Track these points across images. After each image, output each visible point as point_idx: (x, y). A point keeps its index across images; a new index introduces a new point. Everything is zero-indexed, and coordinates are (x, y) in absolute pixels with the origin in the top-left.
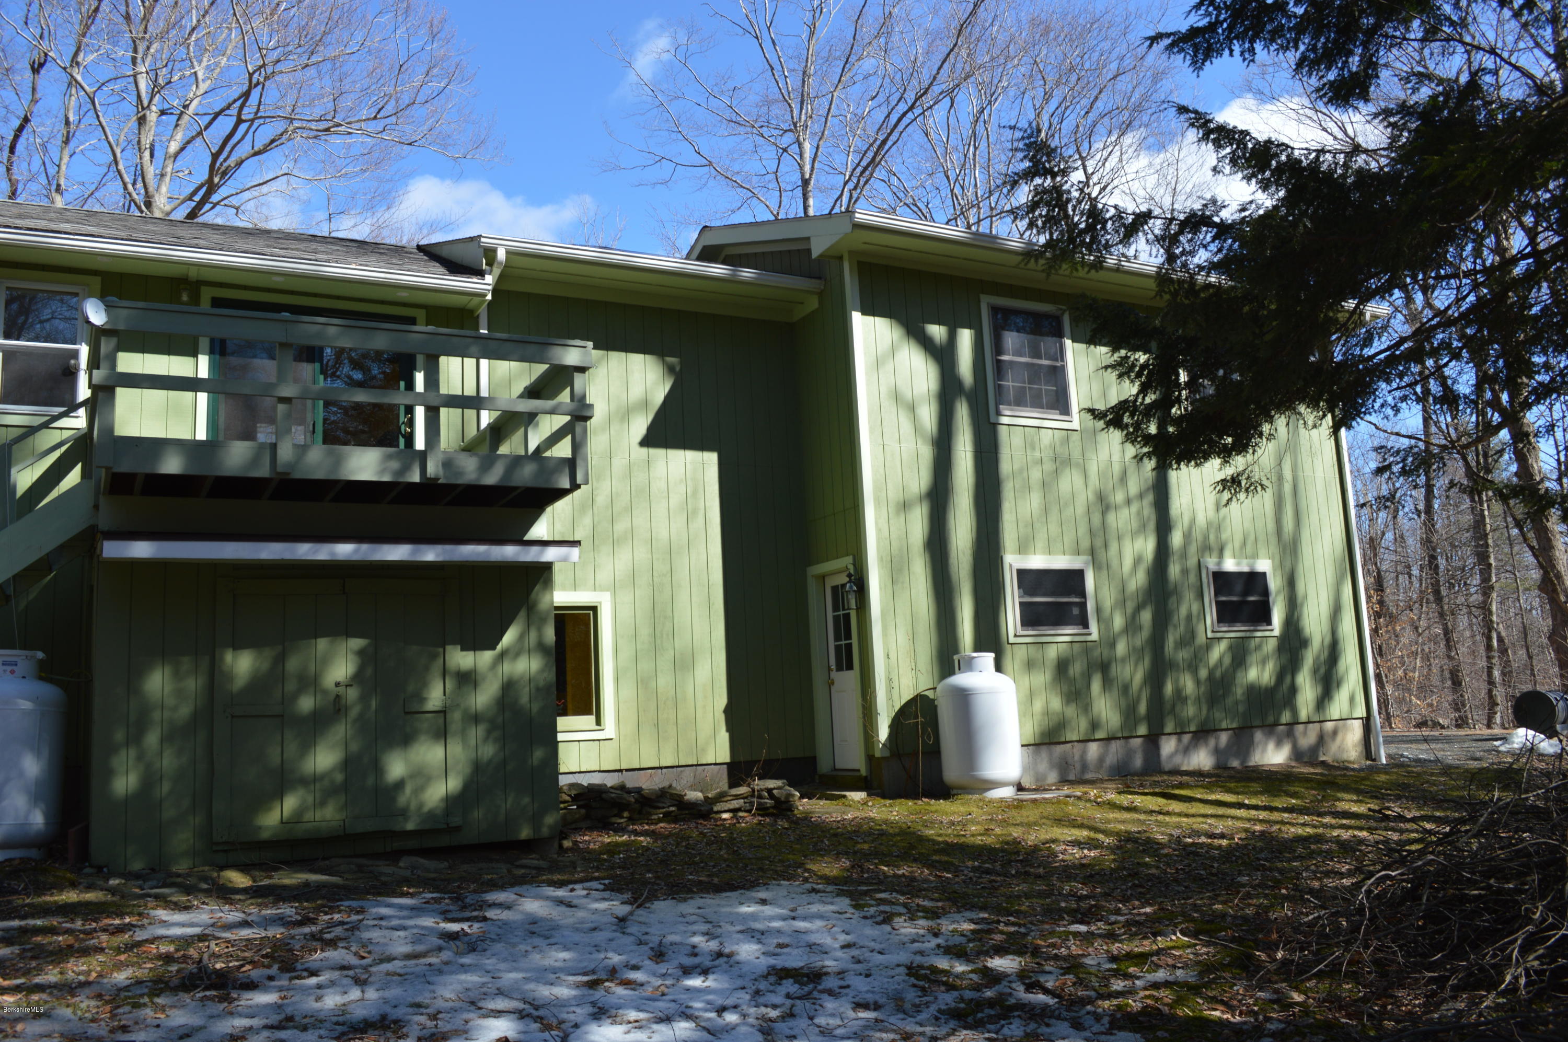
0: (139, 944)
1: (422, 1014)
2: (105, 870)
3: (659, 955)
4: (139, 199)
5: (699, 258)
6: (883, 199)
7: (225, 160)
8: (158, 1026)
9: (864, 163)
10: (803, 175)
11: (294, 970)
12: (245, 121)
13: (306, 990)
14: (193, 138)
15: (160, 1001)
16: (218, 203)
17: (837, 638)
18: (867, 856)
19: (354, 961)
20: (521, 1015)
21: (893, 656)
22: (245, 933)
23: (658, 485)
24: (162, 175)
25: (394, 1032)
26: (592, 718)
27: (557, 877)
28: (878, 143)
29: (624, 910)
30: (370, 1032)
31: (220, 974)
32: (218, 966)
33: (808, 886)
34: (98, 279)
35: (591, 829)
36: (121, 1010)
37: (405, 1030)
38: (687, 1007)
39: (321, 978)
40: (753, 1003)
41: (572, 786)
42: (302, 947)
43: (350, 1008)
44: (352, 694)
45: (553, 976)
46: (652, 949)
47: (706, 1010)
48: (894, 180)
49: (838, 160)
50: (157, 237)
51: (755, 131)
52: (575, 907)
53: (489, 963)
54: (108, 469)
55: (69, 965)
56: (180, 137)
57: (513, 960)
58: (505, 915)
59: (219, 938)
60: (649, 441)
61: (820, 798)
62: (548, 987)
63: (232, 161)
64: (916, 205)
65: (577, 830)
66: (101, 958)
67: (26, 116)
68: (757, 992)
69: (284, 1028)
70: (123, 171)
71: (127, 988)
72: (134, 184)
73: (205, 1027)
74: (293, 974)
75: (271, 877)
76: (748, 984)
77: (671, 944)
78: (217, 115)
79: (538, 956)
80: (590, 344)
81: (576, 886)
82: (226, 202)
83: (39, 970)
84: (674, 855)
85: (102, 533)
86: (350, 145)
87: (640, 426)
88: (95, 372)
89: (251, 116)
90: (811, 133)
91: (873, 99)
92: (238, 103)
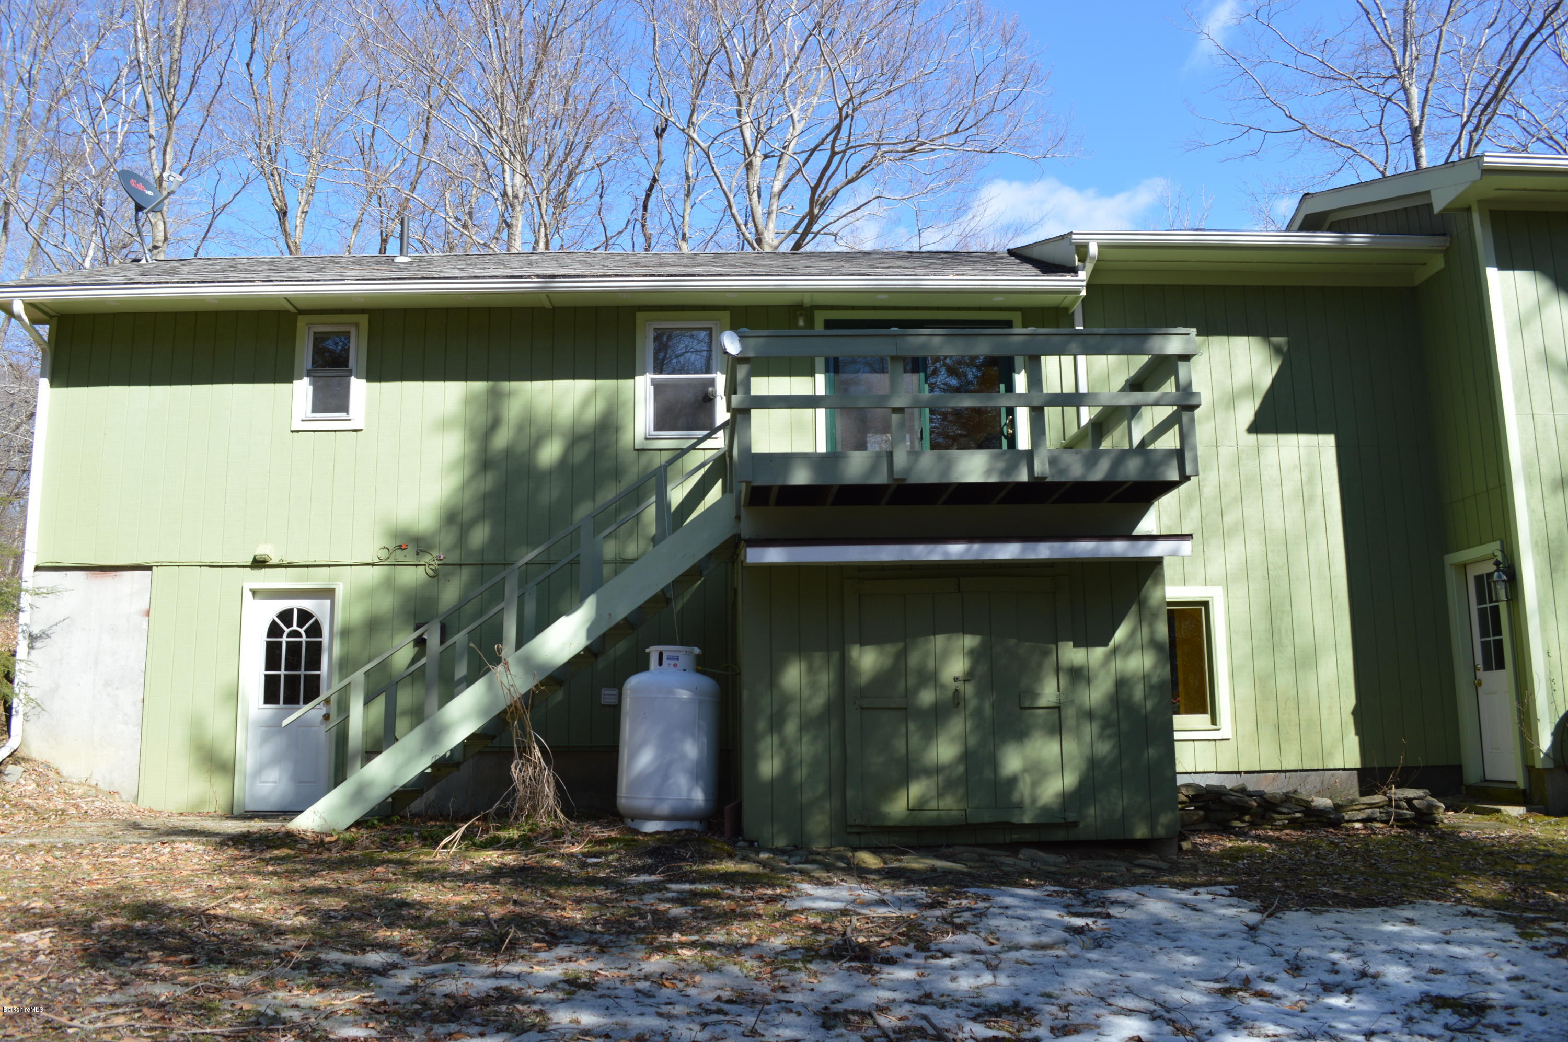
0: (790, 913)
1: (1053, 1004)
2: (756, 844)
3: (1296, 968)
4: (751, 237)
5: (1301, 229)
6: (1511, 137)
7: (823, 192)
8: (812, 990)
9: (1484, 100)
10: (1411, 123)
11: (929, 950)
12: (838, 153)
13: (941, 970)
14: (793, 176)
15: (812, 967)
16: (818, 233)
17: (1484, 633)
18: (1530, 879)
19: (984, 946)
20: (1153, 1016)
21: (1554, 653)
22: (882, 911)
23: (1270, 473)
24: (769, 213)
25: (1028, 1019)
26: (1207, 718)
27: (1178, 879)
28: (1500, 75)
29: (1254, 918)
30: (1004, 1016)
31: (862, 947)
32: (861, 940)
33: (1462, 908)
34: (727, 313)
35: (1211, 831)
36: (779, 972)
37: (1037, 1018)
38: (1330, 1027)
39: (954, 960)
40: (1406, 1030)
41: (1187, 786)
42: (935, 929)
43: (984, 991)
44: (969, 690)
45: (1183, 980)
46: (1287, 961)
47: (1352, 1032)
48: (1523, 114)
49: (1452, 102)
50: (775, 270)
51: (1352, 84)
52: (1201, 911)
53: (1115, 960)
54: (748, 483)
55: (734, 927)
56: (782, 176)
57: (1140, 959)
58: (1128, 914)
59: (859, 914)
60: (1258, 426)
61: (1468, 812)
62: (1179, 990)
63: (828, 192)
64: (1551, 138)
65: (1196, 832)
66: (760, 924)
67: (654, 177)
68: (1410, 1019)
69: (924, 1004)
70: (736, 214)
71: (783, 953)
72: (746, 225)
73: (853, 996)
74: (929, 954)
75: (900, 861)
76: (1400, 1009)
77: (1309, 958)
78: (813, 151)
79: (1166, 958)
80: (1193, 331)
81: (1201, 890)
82: (825, 230)
83: (710, 930)
84: (1304, 864)
85: (745, 541)
86: (934, 161)
87: (1247, 412)
88: (733, 397)
89: (843, 148)
90: (1418, 76)
91: (1490, 26)
92: (831, 138)
